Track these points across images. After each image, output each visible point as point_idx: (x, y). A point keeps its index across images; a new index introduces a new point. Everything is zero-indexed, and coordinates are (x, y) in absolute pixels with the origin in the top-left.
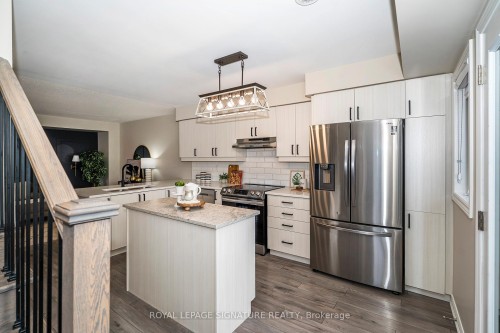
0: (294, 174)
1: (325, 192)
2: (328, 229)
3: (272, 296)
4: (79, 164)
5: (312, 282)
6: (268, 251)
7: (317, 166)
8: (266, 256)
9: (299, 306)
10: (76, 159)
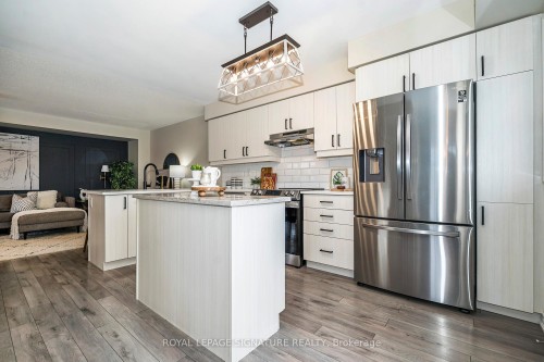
0: (334, 173)
1: (371, 184)
2: (375, 230)
3: (308, 311)
4: (108, 175)
5: (356, 297)
6: (304, 263)
7: (362, 153)
8: (302, 269)
9: (340, 322)
10: (105, 169)
